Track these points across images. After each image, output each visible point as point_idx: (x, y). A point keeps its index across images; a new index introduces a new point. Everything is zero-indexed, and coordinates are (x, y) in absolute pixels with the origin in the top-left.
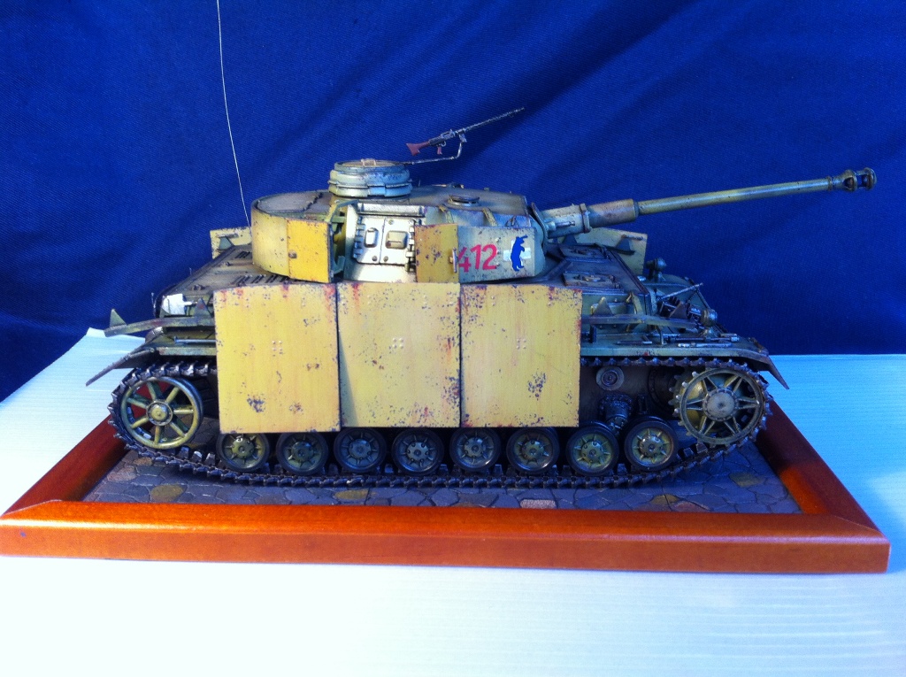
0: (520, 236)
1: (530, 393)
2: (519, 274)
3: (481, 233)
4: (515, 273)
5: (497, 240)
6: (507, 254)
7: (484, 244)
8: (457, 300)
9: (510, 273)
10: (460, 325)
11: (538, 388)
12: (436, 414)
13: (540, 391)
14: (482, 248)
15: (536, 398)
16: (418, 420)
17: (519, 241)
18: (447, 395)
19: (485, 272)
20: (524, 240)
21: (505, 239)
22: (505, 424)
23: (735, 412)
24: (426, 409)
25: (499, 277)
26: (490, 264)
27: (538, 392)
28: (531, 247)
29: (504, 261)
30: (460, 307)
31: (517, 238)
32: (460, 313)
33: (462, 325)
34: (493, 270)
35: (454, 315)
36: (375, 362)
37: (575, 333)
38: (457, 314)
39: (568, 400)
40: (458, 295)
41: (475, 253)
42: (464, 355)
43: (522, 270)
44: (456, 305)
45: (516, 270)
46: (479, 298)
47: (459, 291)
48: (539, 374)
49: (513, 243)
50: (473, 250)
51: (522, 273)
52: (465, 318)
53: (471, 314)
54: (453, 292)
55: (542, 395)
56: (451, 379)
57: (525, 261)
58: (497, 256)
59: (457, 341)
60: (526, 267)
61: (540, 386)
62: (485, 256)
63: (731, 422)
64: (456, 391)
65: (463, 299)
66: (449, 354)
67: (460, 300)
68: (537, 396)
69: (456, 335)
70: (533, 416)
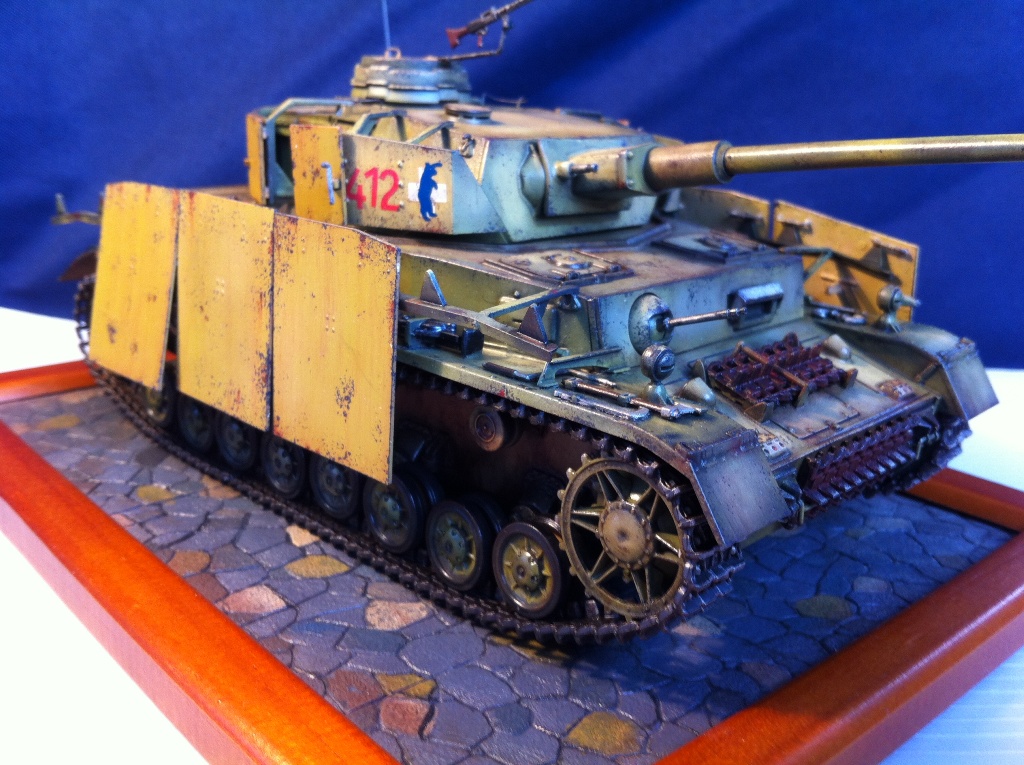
0: (432, 162)
1: (338, 408)
2: (430, 226)
3: (377, 148)
4: (425, 223)
5: (399, 162)
6: (413, 189)
7: (382, 167)
8: (269, 235)
9: (417, 223)
10: (272, 274)
11: (346, 403)
12: (246, 403)
13: (348, 407)
14: (379, 173)
15: (343, 418)
16: (231, 405)
17: (430, 170)
18: (257, 378)
19: (386, 214)
20: (437, 169)
21: (409, 164)
22: (313, 448)
23: (646, 560)
24: (239, 392)
25: (402, 225)
26: (391, 202)
27: (346, 409)
28: (447, 183)
29: (409, 201)
30: (273, 247)
31: (427, 165)
32: (273, 256)
33: (275, 275)
34: (396, 213)
35: (267, 257)
36: (202, 308)
37: (386, 321)
38: (269, 256)
39: (376, 434)
40: (271, 229)
41: (370, 179)
42: (277, 323)
43: (434, 221)
44: (268, 245)
45: (426, 218)
46: (290, 237)
47: (272, 221)
48: (348, 379)
49: (421, 171)
50: (368, 174)
51: (433, 225)
52: (278, 266)
53: (282, 262)
54: (268, 223)
55: (350, 413)
56: (261, 355)
57: (438, 205)
58: (400, 190)
59: (268, 299)
60: (440, 216)
61: (348, 398)
62: (384, 186)
63: (640, 573)
64: (264, 375)
65: (275, 236)
66: (260, 317)
67: (272, 234)
68: (345, 415)
69: (266, 289)
70: (340, 446)
